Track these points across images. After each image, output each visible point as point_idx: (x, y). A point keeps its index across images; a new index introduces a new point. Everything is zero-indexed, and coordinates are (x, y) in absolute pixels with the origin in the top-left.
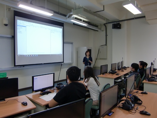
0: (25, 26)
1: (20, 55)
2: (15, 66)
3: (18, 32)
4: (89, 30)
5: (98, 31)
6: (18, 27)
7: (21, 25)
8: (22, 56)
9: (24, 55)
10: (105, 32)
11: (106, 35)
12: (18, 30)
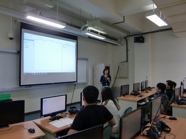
0: (33, 39)
1: (26, 73)
2: (20, 85)
3: (24, 46)
4: (107, 44)
5: (117, 45)
6: (25, 41)
7: (28, 38)
8: (29, 75)
10: (125, 46)
11: (127, 50)
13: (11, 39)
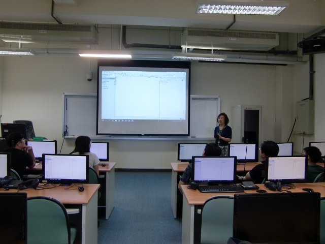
0: (114, 77)
1: (105, 120)
2: (97, 134)
3: (103, 87)
5: (286, 65)
6: (103, 81)
7: (107, 77)
8: (109, 122)
9: (111, 120)
12: (102, 85)
13: (90, 80)
